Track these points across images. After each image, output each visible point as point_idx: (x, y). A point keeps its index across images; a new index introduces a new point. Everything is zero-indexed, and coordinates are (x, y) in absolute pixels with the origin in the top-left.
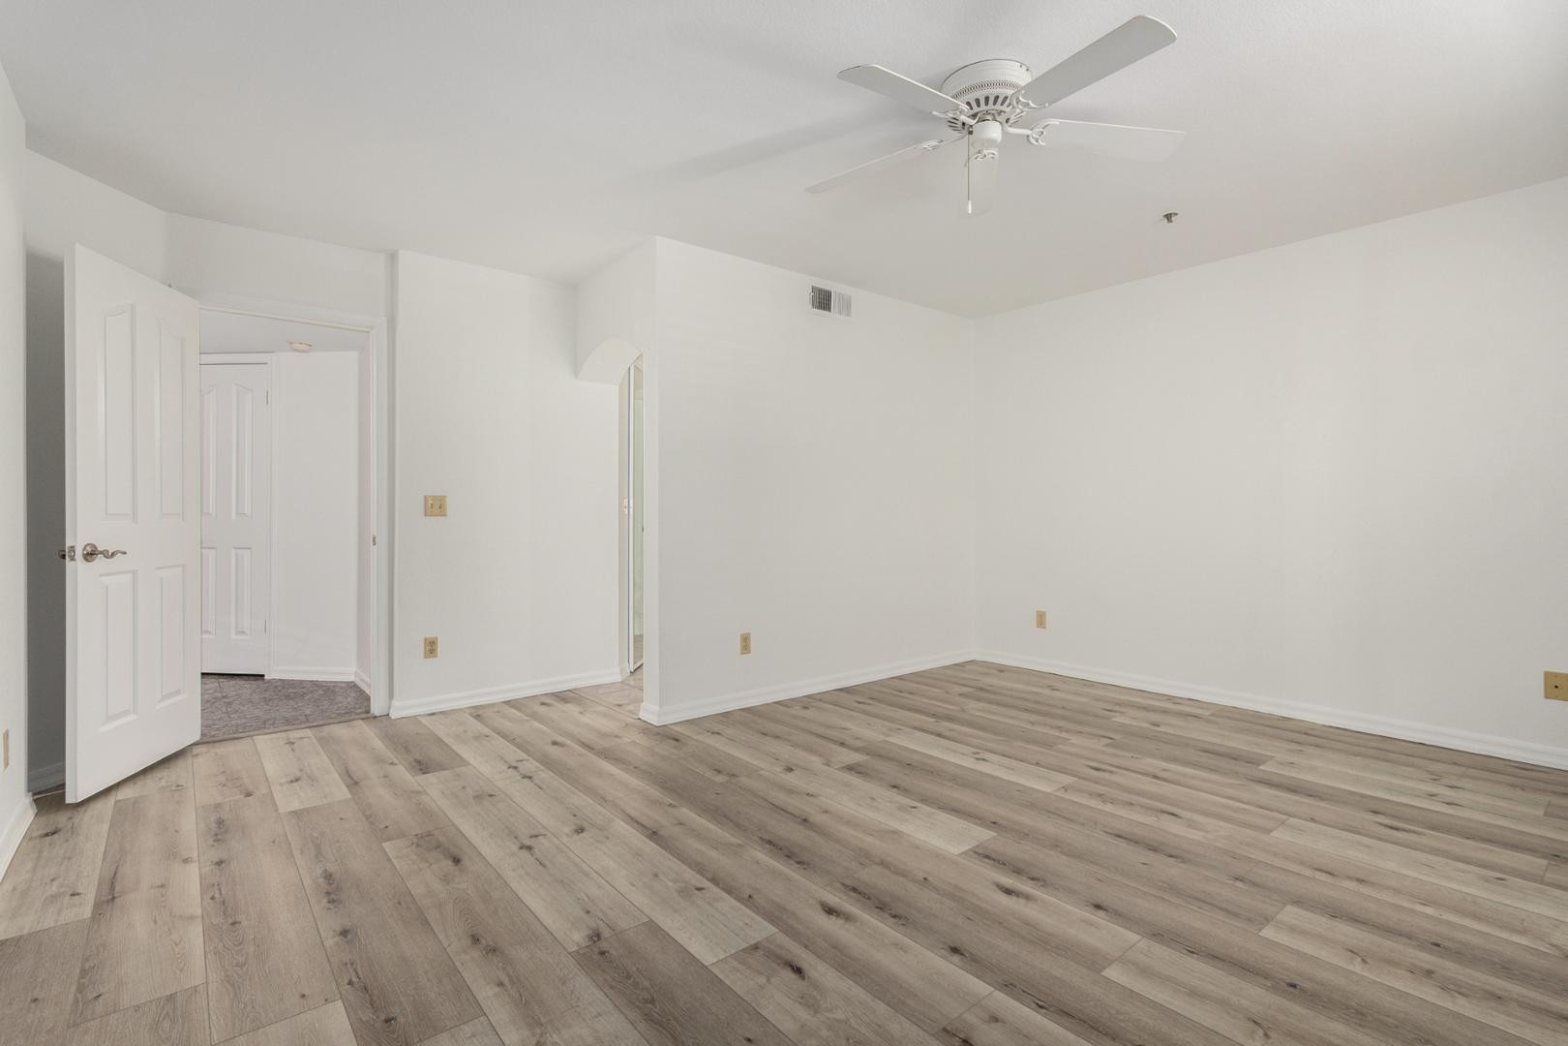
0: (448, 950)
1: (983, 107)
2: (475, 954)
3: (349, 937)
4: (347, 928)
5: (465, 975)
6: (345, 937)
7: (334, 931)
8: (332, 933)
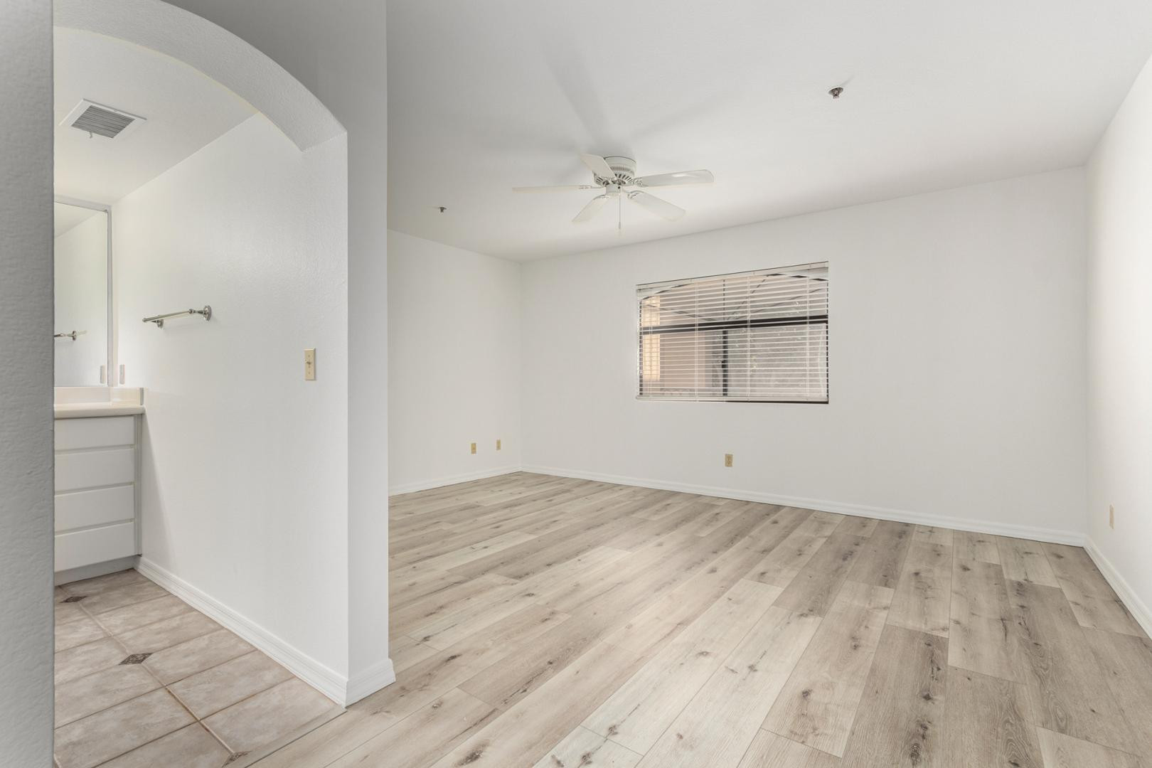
0: (874, 652)
1: (621, 178)
2: (863, 642)
3: (925, 693)
4: (923, 699)
5: (879, 639)
6: (928, 695)
7: (933, 703)
8: (936, 703)
